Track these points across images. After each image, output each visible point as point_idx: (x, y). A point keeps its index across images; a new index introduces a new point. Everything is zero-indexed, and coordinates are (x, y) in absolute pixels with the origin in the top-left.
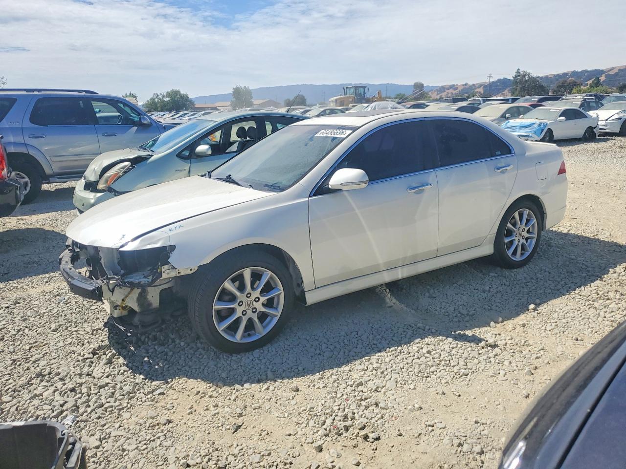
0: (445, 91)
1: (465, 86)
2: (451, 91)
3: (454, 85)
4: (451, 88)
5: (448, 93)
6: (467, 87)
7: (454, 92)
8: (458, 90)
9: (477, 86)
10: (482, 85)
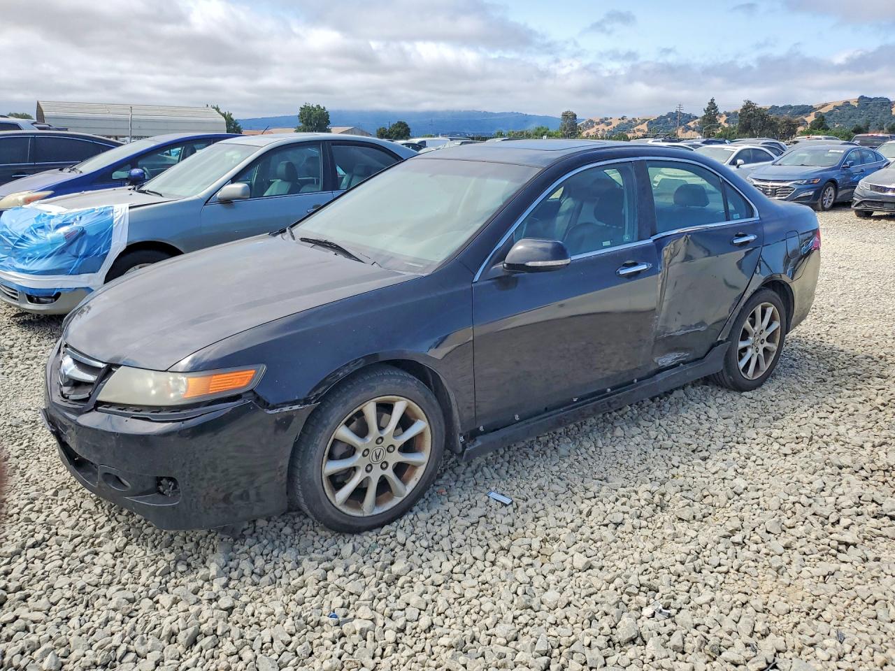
0: (593, 127)
1: (622, 121)
2: (602, 126)
3: (606, 119)
4: (603, 122)
5: (598, 130)
6: (625, 121)
7: (606, 129)
8: (612, 126)
9: (639, 121)
10: (646, 120)
